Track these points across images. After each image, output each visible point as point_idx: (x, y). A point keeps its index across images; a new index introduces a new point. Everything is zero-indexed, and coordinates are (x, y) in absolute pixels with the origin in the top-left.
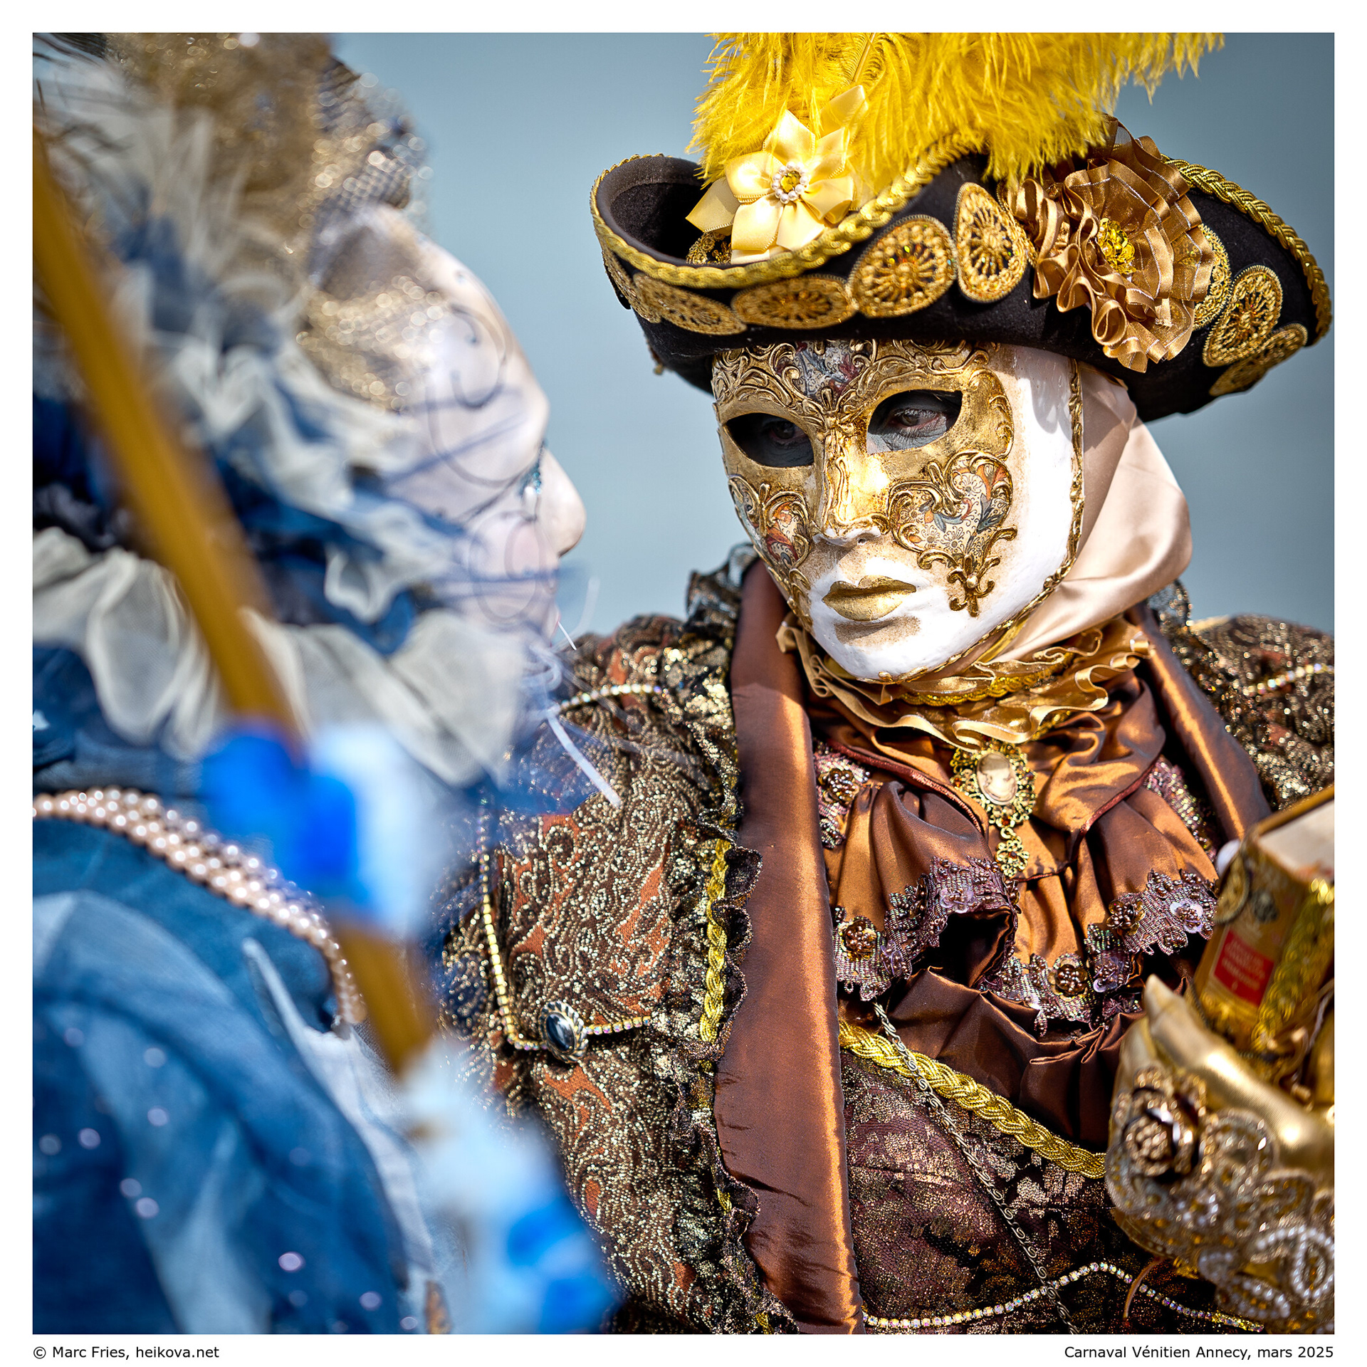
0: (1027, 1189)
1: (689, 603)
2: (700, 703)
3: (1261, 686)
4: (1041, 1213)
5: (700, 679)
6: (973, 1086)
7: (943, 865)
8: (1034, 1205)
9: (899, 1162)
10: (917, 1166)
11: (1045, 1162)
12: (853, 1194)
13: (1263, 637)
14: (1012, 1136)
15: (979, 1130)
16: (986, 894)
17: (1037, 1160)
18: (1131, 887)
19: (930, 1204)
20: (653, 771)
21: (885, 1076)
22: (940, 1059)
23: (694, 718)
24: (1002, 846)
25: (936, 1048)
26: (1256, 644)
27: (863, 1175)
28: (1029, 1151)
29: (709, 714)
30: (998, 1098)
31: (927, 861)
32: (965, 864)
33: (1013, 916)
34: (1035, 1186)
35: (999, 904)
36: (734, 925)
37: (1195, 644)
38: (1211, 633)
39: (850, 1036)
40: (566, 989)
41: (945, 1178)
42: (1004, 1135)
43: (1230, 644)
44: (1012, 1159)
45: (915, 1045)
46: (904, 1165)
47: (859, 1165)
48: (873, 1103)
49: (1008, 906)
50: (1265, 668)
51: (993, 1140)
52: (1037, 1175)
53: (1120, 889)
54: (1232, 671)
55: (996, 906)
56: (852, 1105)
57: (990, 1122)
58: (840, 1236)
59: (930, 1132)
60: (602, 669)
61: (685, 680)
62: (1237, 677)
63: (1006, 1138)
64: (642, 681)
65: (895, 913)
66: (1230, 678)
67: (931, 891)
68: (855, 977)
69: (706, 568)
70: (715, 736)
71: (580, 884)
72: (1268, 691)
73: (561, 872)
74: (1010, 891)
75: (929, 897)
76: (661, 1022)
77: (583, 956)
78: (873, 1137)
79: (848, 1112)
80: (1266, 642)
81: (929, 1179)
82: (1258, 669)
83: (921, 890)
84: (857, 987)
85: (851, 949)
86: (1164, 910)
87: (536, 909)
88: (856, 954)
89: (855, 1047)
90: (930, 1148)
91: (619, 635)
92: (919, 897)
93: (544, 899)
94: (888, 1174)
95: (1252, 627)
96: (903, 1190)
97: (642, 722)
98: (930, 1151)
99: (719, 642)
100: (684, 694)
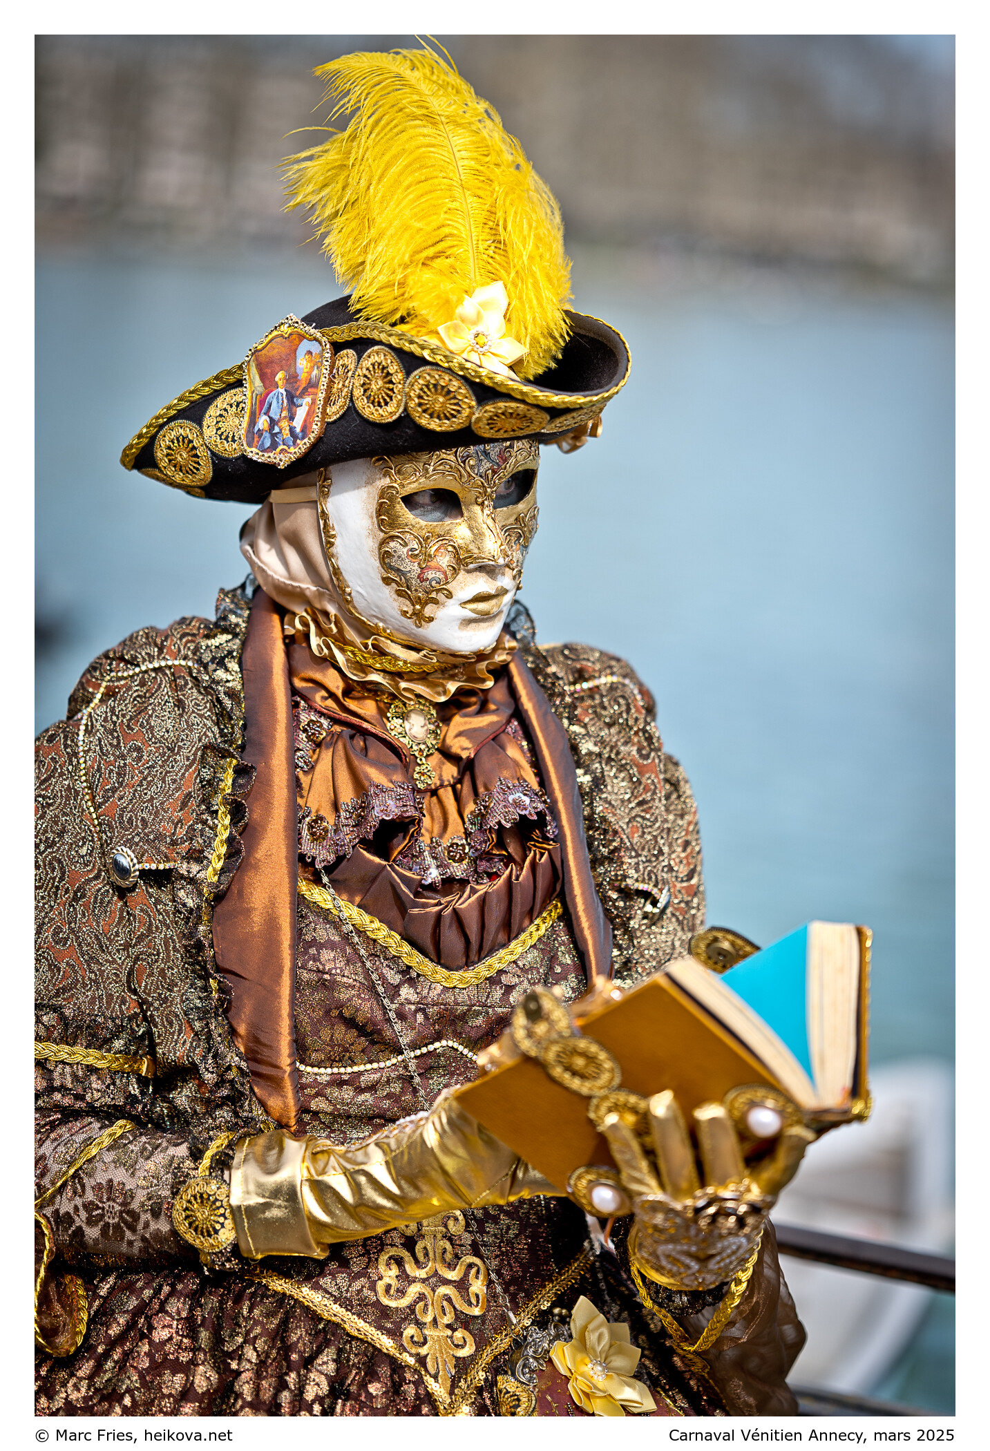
0: (406, 992)
1: (217, 609)
2: (221, 674)
3: (578, 687)
4: (413, 1007)
5: (223, 658)
6: (377, 924)
7: (377, 786)
8: (410, 1003)
9: (327, 968)
10: (338, 971)
11: (419, 975)
12: (296, 986)
13: (582, 657)
14: (399, 957)
15: (378, 951)
16: (404, 806)
17: (414, 975)
18: (487, 789)
19: (344, 996)
20: (193, 712)
21: (324, 914)
22: (359, 906)
23: (218, 683)
24: (417, 769)
25: (358, 899)
26: (577, 660)
27: (305, 976)
28: (409, 968)
29: (228, 681)
30: (393, 933)
31: (366, 784)
32: (391, 786)
33: (420, 820)
34: (412, 991)
35: (411, 812)
36: (237, 811)
37: (538, 655)
38: (551, 651)
39: (303, 887)
40: (128, 840)
41: (355, 980)
42: (395, 956)
43: (561, 659)
44: (399, 972)
45: (345, 897)
46: (330, 970)
47: (302, 967)
48: (315, 929)
49: (416, 814)
50: (581, 676)
51: (387, 959)
52: (412, 982)
53: (481, 790)
54: (560, 675)
55: (410, 814)
56: (301, 929)
57: (386, 947)
58: (285, 1010)
59: (349, 950)
60: (161, 650)
61: (214, 658)
62: (562, 678)
63: (395, 959)
64: (185, 658)
65: (343, 814)
66: (558, 678)
67: (369, 804)
68: (313, 852)
69: (229, 586)
70: (231, 694)
71: (145, 779)
72: (583, 690)
73: (134, 769)
74: (419, 803)
75: (368, 807)
76: (183, 868)
77: (143, 820)
78: (313, 951)
79: (298, 934)
80: (584, 659)
81: (345, 979)
82: (576, 675)
83: (362, 802)
84: (314, 858)
85: (313, 834)
86: (506, 800)
87: (114, 790)
88: (315, 837)
89: (307, 895)
90: (348, 961)
91: (171, 628)
92: (361, 807)
93: (121, 784)
94: (320, 975)
95: (576, 650)
96: (326, 985)
97: (186, 684)
98: (348, 962)
99: (235, 635)
100: (212, 667)
